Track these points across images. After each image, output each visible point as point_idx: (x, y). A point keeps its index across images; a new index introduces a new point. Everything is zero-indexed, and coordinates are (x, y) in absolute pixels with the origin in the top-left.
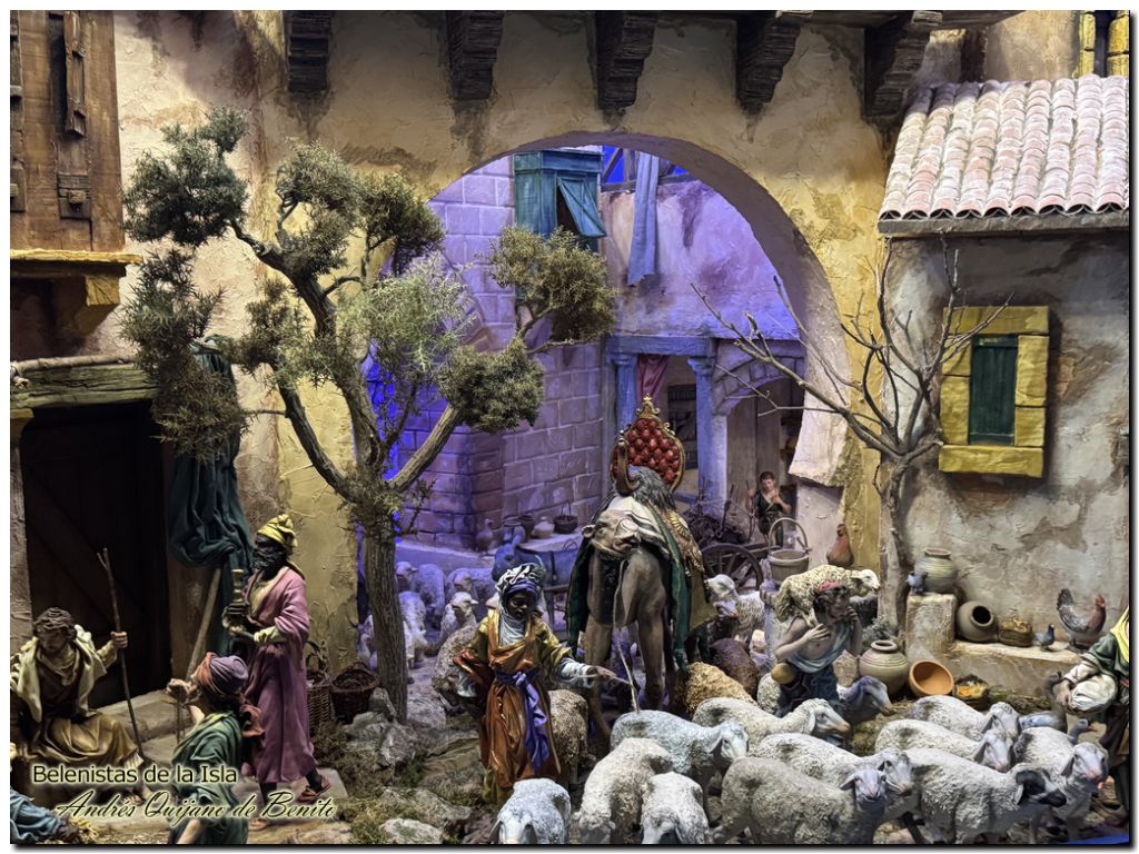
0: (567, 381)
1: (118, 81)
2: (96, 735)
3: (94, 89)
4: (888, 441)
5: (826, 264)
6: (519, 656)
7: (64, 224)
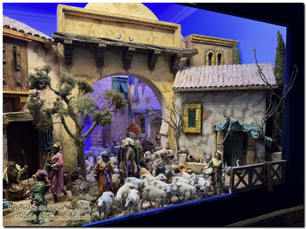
0: (122, 117)
1: (28, 60)
2: (20, 186)
3: (23, 61)
4: (175, 127)
5: (165, 97)
6: (105, 168)
7: (16, 87)
